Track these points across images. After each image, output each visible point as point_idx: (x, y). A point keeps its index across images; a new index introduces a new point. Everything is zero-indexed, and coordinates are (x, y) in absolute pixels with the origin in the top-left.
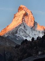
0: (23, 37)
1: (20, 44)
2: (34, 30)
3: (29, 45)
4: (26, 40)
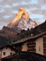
0: (22, 28)
1: (20, 33)
2: (29, 24)
3: (26, 33)
4: (24, 30)
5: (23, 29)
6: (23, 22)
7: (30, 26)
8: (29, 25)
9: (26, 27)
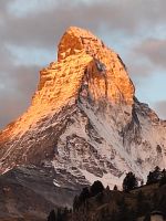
5: (91, 179)
6: (90, 126)
7: (144, 156)
8: (137, 151)
9: (111, 166)
